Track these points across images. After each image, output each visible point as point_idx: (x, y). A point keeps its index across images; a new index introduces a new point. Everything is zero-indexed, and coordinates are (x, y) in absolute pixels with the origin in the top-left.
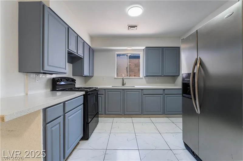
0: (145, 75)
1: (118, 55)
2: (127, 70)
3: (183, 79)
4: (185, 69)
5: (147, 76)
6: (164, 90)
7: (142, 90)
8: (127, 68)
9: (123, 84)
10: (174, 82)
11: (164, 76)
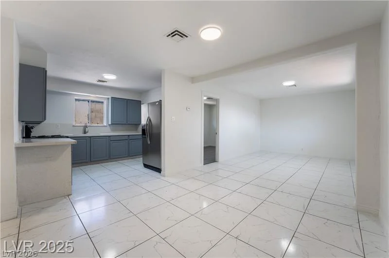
0: (110, 123)
1: (76, 100)
2: (88, 118)
3: (143, 127)
4: (144, 121)
5: (112, 124)
6: (129, 136)
7: (110, 136)
8: (88, 115)
9: (85, 132)
10: (136, 130)
11: (129, 124)
